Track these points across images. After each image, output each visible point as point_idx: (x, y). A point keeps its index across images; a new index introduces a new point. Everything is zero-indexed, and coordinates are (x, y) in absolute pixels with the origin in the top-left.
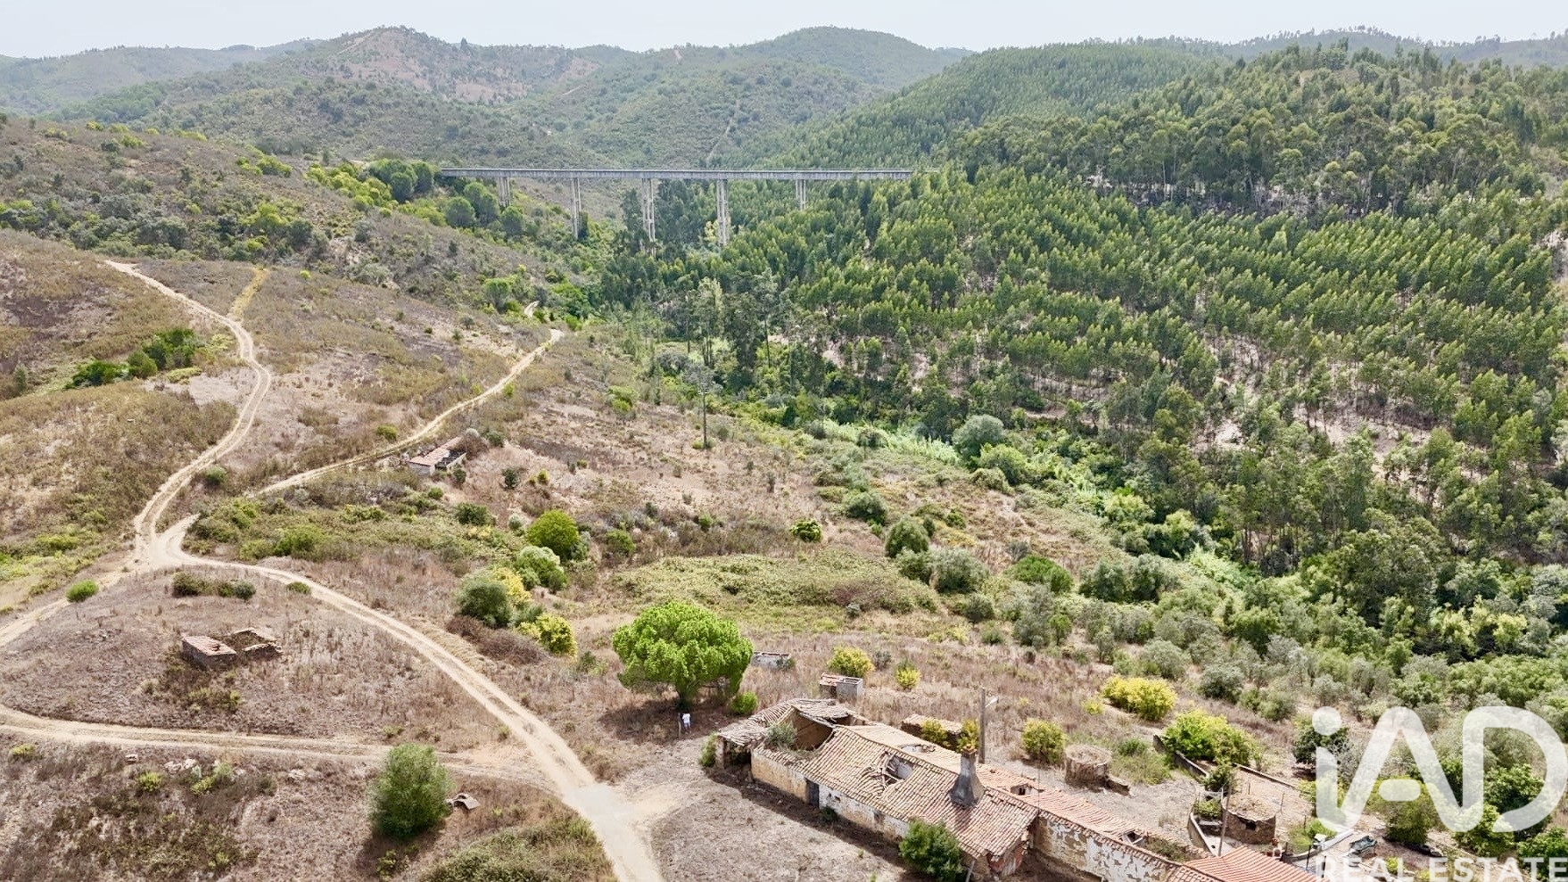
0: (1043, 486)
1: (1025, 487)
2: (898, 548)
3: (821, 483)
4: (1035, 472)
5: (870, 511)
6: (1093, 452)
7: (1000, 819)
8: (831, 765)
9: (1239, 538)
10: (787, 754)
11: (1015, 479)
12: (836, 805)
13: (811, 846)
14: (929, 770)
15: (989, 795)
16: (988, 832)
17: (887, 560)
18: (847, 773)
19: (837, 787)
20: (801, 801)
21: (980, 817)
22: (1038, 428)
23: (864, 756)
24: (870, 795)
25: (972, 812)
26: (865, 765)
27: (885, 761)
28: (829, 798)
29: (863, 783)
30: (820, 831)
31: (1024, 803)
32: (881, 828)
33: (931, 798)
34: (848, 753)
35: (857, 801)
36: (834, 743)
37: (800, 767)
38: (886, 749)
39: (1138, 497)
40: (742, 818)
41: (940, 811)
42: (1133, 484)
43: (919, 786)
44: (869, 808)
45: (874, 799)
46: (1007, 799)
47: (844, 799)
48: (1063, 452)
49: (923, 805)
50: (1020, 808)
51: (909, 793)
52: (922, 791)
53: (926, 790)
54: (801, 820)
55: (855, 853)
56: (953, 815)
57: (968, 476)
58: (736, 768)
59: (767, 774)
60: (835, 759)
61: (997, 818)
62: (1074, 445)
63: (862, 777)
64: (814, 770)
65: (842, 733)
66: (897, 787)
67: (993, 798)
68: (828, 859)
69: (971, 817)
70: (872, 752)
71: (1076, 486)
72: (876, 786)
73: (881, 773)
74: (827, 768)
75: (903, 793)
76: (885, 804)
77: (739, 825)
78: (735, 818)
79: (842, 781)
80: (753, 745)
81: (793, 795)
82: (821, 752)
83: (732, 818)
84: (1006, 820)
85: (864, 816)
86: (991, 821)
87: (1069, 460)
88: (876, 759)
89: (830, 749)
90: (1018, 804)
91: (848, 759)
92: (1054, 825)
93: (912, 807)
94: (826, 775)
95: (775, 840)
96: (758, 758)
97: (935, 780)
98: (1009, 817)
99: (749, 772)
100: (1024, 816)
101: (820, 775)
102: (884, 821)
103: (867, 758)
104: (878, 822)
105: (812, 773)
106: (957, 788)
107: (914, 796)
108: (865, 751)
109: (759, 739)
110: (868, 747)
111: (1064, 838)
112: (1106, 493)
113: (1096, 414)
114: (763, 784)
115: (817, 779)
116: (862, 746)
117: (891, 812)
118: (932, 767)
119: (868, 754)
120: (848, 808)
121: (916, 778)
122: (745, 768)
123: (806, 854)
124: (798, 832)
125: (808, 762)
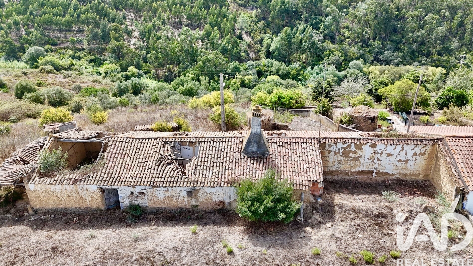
0: (71, 70)
1: (63, 71)
2: (22, 94)
4: (65, 65)
6: (84, 56)
7: (295, 155)
8: (121, 168)
9: (153, 73)
10: (69, 175)
11: (58, 68)
12: (140, 200)
13: (141, 245)
14: (212, 142)
15: (273, 142)
16: (296, 168)
17: (18, 100)
18: (141, 169)
19: (139, 183)
20: (101, 210)
21: (279, 160)
22: (59, 51)
23: (147, 151)
24: (177, 178)
25: (271, 159)
26: (153, 157)
27: (169, 149)
28: (131, 196)
29: (162, 171)
30: (136, 228)
31: (304, 139)
32: (196, 202)
33: (231, 161)
34: (130, 154)
35: (165, 187)
36: (111, 150)
37: (89, 181)
38: (164, 140)
39: (114, 64)
40: (43, 251)
41: (245, 167)
42: (108, 62)
43: (213, 155)
44: (180, 189)
45: (183, 180)
46: (289, 140)
47: (149, 191)
48: (73, 57)
49: (229, 168)
50: (303, 143)
51: (209, 164)
52: (219, 159)
53: (222, 156)
54: (110, 226)
55: (186, 232)
56: (258, 166)
57: (36, 70)
58: (8, 208)
59: (50, 200)
60: (121, 162)
61: (292, 156)
62: (77, 55)
63: (158, 167)
64: (107, 178)
65: (115, 141)
66: (196, 163)
67: (278, 144)
68: (167, 250)
69: (273, 162)
70: (152, 146)
71: (84, 67)
72: (174, 170)
73: (172, 159)
74: (118, 172)
75: (204, 166)
76: (196, 180)
77: (45, 260)
78: (36, 254)
79: (141, 176)
80: (25, 181)
81: (87, 208)
82: (104, 161)
83: (32, 255)
84: (301, 155)
85: (175, 198)
86: (290, 159)
87: (77, 60)
88: (160, 149)
89: (111, 156)
90: (299, 141)
91: (133, 159)
92: (333, 146)
93: (220, 173)
94: (121, 177)
95: (99, 256)
96: (35, 190)
97: (223, 147)
98: (300, 152)
99: (28, 206)
100: (311, 147)
101: (114, 180)
102: (199, 194)
103: (152, 152)
104: (192, 198)
105: (105, 181)
106: (249, 146)
107: (215, 164)
108: (145, 147)
109: (29, 172)
110: (146, 144)
111: (341, 153)
112: (97, 68)
113: (81, 42)
114: (48, 211)
115: (112, 185)
116: (139, 144)
117: (206, 183)
118: (213, 139)
119: (150, 149)
120: (155, 198)
121: (206, 151)
122: (20, 205)
123: (143, 255)
124: (115, 239)
125: (96, 173)
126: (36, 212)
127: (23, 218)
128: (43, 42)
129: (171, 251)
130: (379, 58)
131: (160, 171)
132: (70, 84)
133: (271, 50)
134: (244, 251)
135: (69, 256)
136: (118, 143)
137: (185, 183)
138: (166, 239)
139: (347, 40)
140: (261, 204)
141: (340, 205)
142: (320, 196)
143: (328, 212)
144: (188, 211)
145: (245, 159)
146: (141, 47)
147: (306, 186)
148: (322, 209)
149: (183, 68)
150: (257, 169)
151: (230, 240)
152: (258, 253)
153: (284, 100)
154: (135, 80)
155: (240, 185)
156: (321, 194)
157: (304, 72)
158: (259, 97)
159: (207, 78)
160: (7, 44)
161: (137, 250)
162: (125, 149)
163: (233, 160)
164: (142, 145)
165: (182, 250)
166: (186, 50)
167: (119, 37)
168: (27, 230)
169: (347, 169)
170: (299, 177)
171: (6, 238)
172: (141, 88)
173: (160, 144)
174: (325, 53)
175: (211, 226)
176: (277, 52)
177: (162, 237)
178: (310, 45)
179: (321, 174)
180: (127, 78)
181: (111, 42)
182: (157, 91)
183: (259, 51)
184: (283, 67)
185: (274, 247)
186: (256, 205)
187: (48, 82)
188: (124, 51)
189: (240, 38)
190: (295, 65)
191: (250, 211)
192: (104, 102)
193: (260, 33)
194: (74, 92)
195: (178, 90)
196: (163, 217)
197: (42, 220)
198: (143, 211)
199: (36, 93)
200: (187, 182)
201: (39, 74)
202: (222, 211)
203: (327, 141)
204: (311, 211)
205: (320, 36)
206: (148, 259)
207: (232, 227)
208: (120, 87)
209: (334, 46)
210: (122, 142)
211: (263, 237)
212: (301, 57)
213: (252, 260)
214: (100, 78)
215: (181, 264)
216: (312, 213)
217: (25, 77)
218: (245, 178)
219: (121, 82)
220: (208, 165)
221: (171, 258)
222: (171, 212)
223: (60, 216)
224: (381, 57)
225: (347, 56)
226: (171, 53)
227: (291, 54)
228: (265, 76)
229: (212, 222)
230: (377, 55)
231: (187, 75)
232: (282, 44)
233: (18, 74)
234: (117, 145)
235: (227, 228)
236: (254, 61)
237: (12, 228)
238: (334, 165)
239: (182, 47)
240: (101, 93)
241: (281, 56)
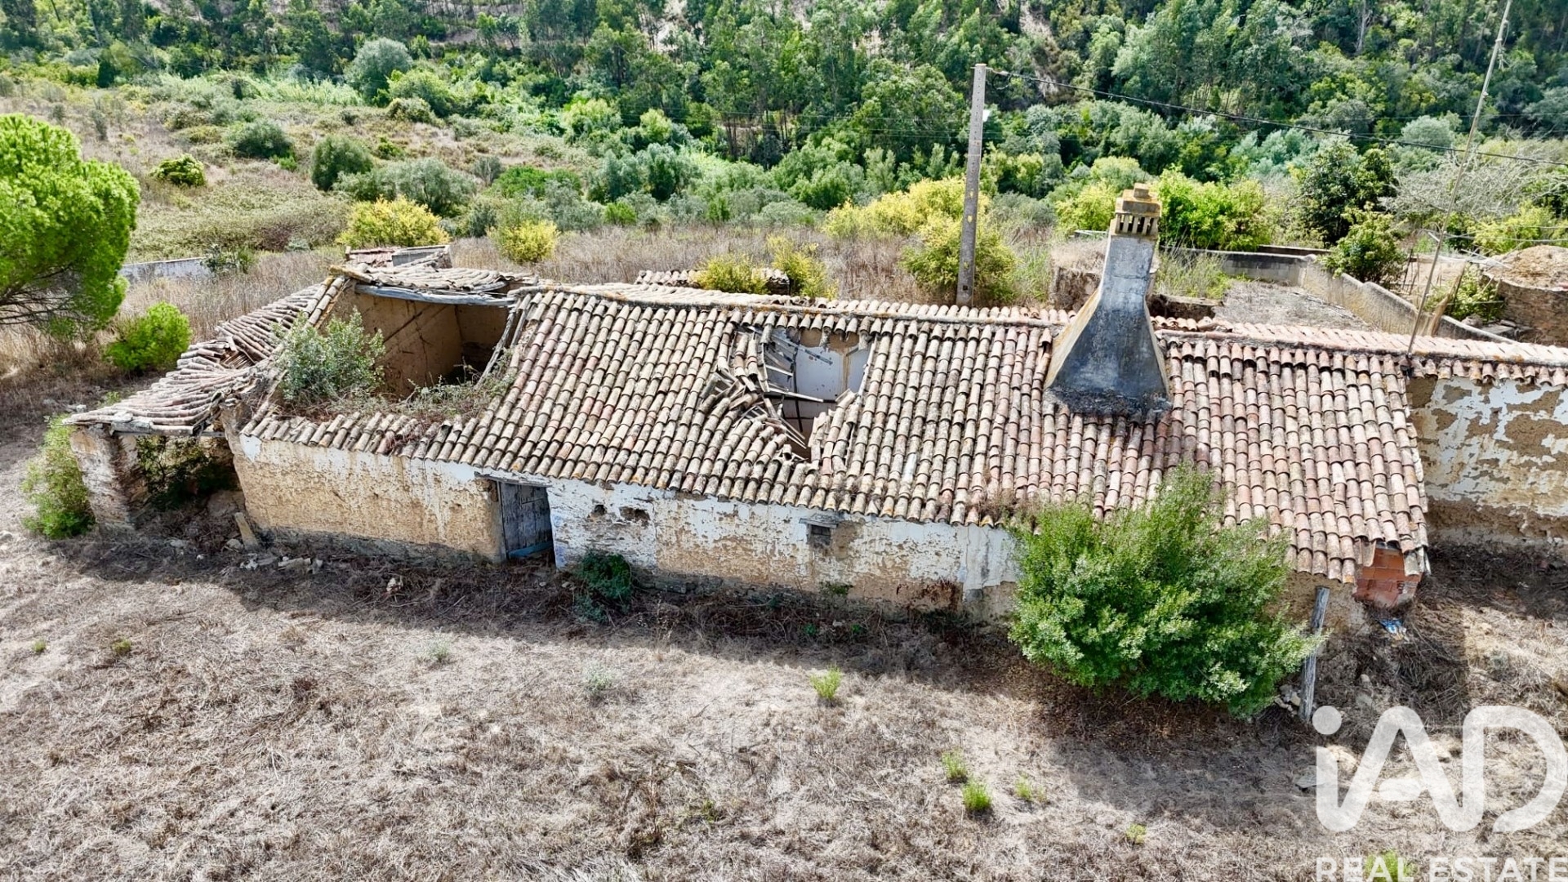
0: (478, 114)
1: (455, 117)
2: (333, 174)
3: (179, 125)
4: (462, 100)
5: (269, 145)
6: (520, 72)
7: (1289, 421)
8: (566, 409)
9: (720, 134)
10: (378, 415)
11: (442, 108)
12: (628, 538)
13: (615, 721)
14: (922, 338)
15: (1188, 358)
16: (1295, 475)
17: (319, 193)
18: (640, 419)
19: (627, 473)
20: (485, 562)
21: (1216, 436)
22: (447, 55)
23: (667, 353)
24: (772, 467)
25: (1175, 428)
26: (689, 379)
27: (752, 352)
28: (596, 520)
29: (718, 436)
30: (603, 645)
31: (1331, 352)
32: (841, 573)
33: (999, 419)
34: (605, 359)
35: (726, 499)
36: (538, 340)
37: (447, 446)
38: (735, 316)
39: (601, 101)
40: (265, 690)
41: (1060, 451)
42: (585, 94)
43: (924, 393)
44: (783, 513)
45: (795, 479)
46: (1260, 352)
47: (663, 509)
48: (487, 76)
49: (988, 448)
50: (1329, 369)
51: (904, 424)
52: (946, 408)
53: (961, 399)
54: (509, 626)
55: (796, 691)
56: (1116, 454)
57: (381, 111)
58: (181, 515)
59: (313, 504)
60: (568, 386)
61: (1277, 422)
62: (496, 69)
63: (706, 419)
64: (511, 441)
65: (554, 307)
66: (852, 418)
67: (1212, 365)
68: (715, 756)
69: (1188, 443)
70: (690, 335)
71: (515, 109)
72: (763, 434)
73: (759, 391)
74: (553, 424)
75: (884, 430)
76: (850, 482)
77: (264, 726)
78: (235, 700)
79: (638, 447)
80: (228, 423)
81: (437, 545)
82: (506, 378)
83: (221, 703)
84: (1316, 421)
85: (759, 547)
86: (1265, 435)
87: (498, 84)
88: (717, 352)
89: (534, 361)
90: (1311, 358)
91: (615, 379)
92: (1469, 393)
93: (951, 466)
94: (561, 444)
95: (452, 741)
96: (263, 460)
97: (968, 363)
98: (1315, 407)
99: (239, 517)
100: (1365, 390)
101: (537, 453)
102: (857, 544)
103: (686, 358)
104: (826, 553)
105: (504, 453)
106: (1084, 363)
107: (930, 430)
108: (661, 338)
109: (245, 391)
110: (666, 325)
111: (1501, 429)
112: (553, 112)
113: (512, 30)
114: (306, 541)
115: (528, 469)
116: (641, 326)
117: (889, 503)
118: (925, 326)
119: (681, 345)
120: (684, 537)
121: (896, 372)
122: (219, 508)
123: (618, 765)
124: (523, 679)
125: (473, 420)
126: (266, 540)
127: (220, 557)
128: (406, 27)
129: (730, 764)
130: (1518, 112)
131: (712, 434)
132: (470, 156)
133: (1115, 70)
134: (1040, 815)
135: (346, 725)
136: (563, 314)
137: (805, 492)
138: (712, 710)
139: (1404, 42)
140: (1134, 618)
141: (1499, 662)
142: (1400, 612)
143: (1434, 685)
144: (808, 604)
145: (1062, 420)
146: (687, 50)
147: (1342, 561)
148: (1402, 672)
149: (814, 121)
150: (1113, 467)
151: (977, 753)
152: (1103, 831)
153: (1196, 215)
154: (665, 153)
155: (1034, 526)
156: (1407, 605)
157: (1228, 151)
158: (1088, 205)
159: (890, 153)
160: (306, 28)
161: (596, 741)
162: (589, 339)
163: (1007, 419)
164: (652, 329)
165: (773, 767)
166: (828, 59)
167: (625, 13)
168: (227, 602)
169: (1518, 505)
170: (1308, 515)
171: (150, 624)
172: (677, 178)
173: (717, 332)
174: (1315, 86)
175: (899, 681)
176: (1136, 78)
177: (700, 698)
178: (1260, 58)
179: (1417, 515)
180: (639, 144)
181: (597, 31)
182: (726, 189)
183: (1073, 72)
184: (1156, 129)
185: (1179, 814)
186: (1111, 622)
187: (411, 146)
188: (635, 62)
189: (1013, 25)
190: (1196, 123)
191: (1077, 642)
192: (561, 213)
193: (1083, 10)
194: (479, 180)
195: (793, 189)
196: (709, 615)
197: (282, 572)
198: (635, 583)
199: (371, 175)
200: (814, 490)
201: (389, 123)
202: (943, 621)
203: (1444, 372)
204: (1352, 674)
205: (1300, 26)
206: (636, 786)
207: (988, 699)
208: (613, 170)
209: (1348, 63)
210: (580, 312)
211: (1122, 759)
212: (1224, 97)
213: (1076, 860)
214: (558, 144)
215: (767, 827)
216: (1357, 680)
217: (350, 128)
218: (1056, 499)
219: (619, 157)
220: (902, 430)
221: (728, 793)
222: (740, 600)
223: (343, 566)
224: (1529, 108)
225: (1398, 99)
226: (779, 69)
227: (1187, 86)
228: (1088, 159)
229: (901, 661)
230: (1513, 101)
231: (825, 142)
232: (1158, 52)
233: (329, 121)
234: (560, 320)
235: (966, 697)
236: (1051, 106)
237: (178, 588)
238: (1457, 480)
239: (817, 50)
240: (556, 184)
241: (1150, 90)
